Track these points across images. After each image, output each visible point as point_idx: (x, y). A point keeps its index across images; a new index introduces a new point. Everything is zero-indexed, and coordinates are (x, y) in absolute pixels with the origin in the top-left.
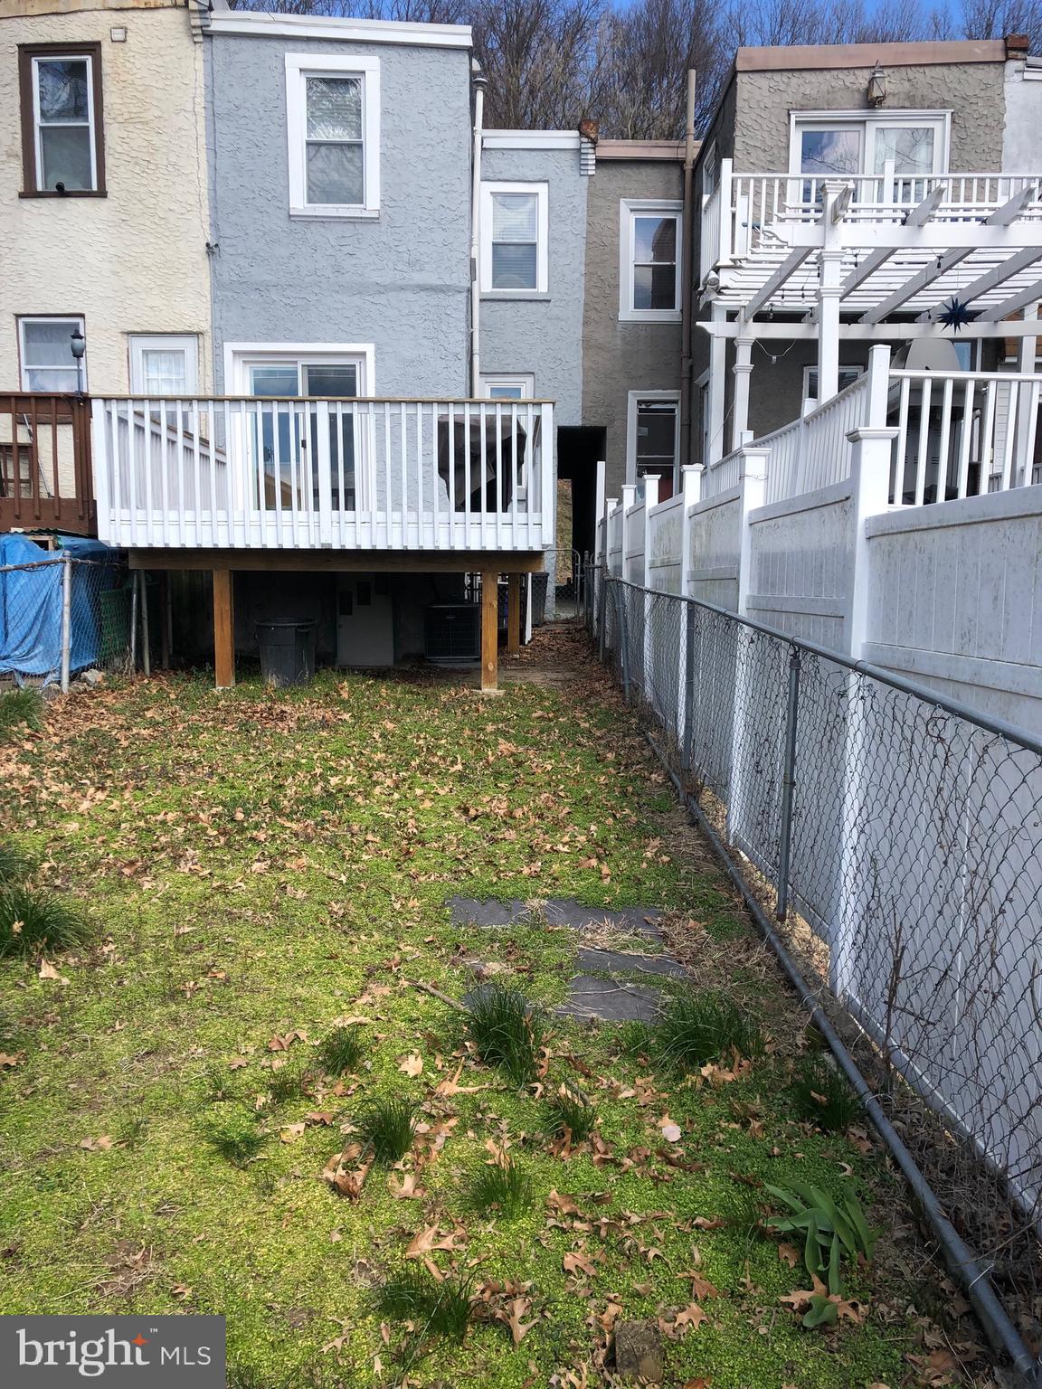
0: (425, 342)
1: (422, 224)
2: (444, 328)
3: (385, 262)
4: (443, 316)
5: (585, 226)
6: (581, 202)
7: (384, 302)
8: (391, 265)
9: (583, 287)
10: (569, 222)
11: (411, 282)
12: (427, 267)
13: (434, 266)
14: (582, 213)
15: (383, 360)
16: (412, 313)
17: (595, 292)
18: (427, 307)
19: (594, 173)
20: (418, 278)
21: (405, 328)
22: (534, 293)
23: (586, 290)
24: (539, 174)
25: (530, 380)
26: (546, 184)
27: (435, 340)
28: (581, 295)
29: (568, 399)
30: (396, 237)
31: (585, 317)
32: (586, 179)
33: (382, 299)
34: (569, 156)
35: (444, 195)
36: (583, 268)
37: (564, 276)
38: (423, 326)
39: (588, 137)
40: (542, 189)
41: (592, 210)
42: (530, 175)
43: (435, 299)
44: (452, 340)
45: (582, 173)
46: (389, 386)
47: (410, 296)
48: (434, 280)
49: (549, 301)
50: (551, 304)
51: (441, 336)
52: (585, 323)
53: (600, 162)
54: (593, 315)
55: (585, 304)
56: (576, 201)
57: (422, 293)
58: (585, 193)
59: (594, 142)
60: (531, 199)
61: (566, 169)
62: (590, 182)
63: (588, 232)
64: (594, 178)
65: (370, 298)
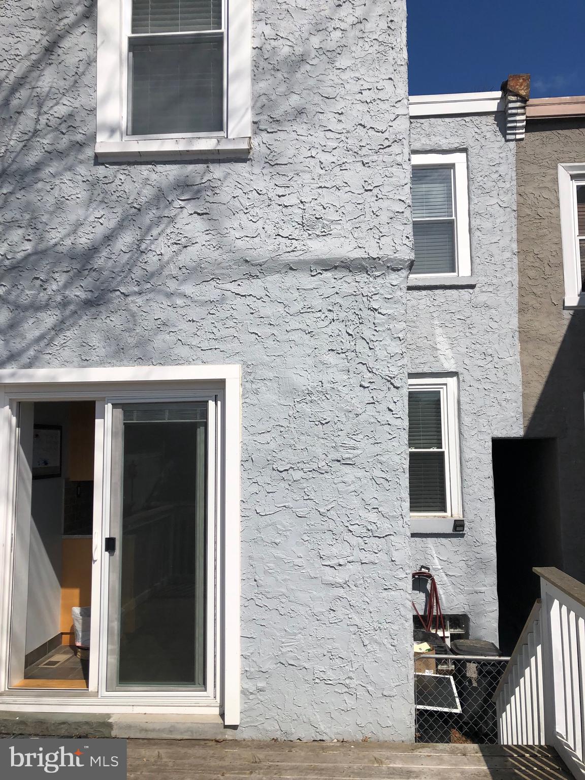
0: (331, 358)
1: (326, 158)
2: (368, 334)
3: (260, 224)
4: (365, 313)
5: (515, 196)
6: (508, 169)
7: (261, 293)
8: (270, 229)
9: (516, 268)
10: (494, 193)
11: (307, 257)
12: (336, 229)
13: (349, 226)
14: (511, 183)
15: (256, 392)
16: (309, 310)
17: (532, 273)
18: (337, 299)
19: (523, 136)
20: (320, 248)
21: (294, 336)
22: (453, 278)
23: (520, 271)
24: (455, 142)
25: (452, 382)
26: (464, 155)
27: (351, 355)
28: (515, 278)
29: (504, 403)
30: (281, 181)
31: (520, 303)
32: (512, 145)
33: (255, 287)
34: (491, 119)
35: (365, 107)
36: (515, 246)
37: (492, 256)
38: (329, 330)
39: (517, 95)
40: (459, 159)
41: (522, 178)
42: (445, 144)
43: (348, 283)
44: (381, 354)
45: (509, 137)
46: (267, 437)
47: (305, 280)
48: (346, 250)
49: (472, 287)
50: (477, 289)
51: (361, 346)
52: (521, 311)
53: (533, 125)
54: (532, 301)
55: (520, 288)
56: (502, 169)
57: (328, 275)
58: (512, 159)
59: (524, 100)
60: (445, 172)
61: (488, 135)
62: (518, 147)
63: (519, 204)
64: (523, 143)
65: (233, 287)
